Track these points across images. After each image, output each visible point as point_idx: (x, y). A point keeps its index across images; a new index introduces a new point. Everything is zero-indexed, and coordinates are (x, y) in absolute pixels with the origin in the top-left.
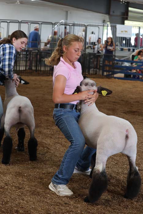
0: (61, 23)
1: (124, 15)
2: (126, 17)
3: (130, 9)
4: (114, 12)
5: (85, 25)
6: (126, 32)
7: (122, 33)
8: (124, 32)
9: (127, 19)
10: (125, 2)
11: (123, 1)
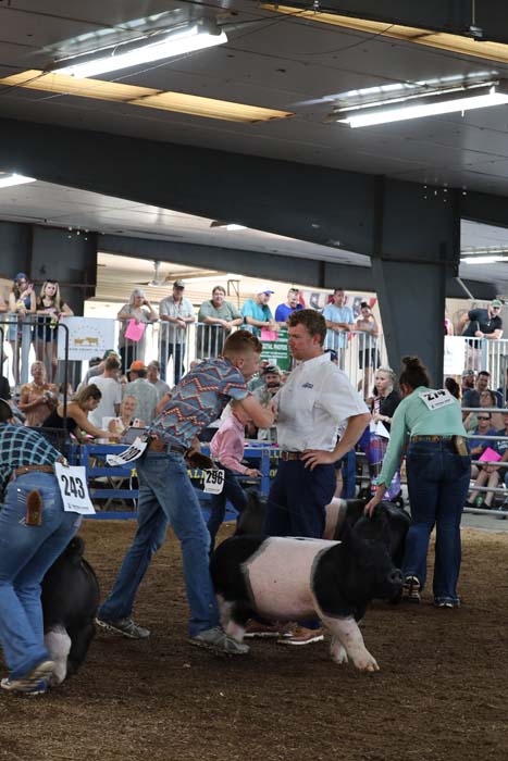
1: (83, 283)
2: (87, 286)
3: (103, 259)
4: (43, 271)
6: (95, 344)
7: (78, 346)
8: (86, 343)
9: (91, 294)
10: (82, 232)
11: (75, 231)
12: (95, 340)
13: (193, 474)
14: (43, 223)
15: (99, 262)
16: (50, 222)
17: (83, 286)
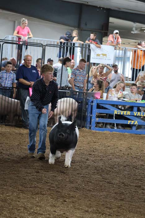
0: (4, 40)
1: (102, 30)
2: (104, 31)
3: (111, 20)
4: (86, 24)
5: (42, 45)
6: (105, 56)
7: (98, 57)
8: (101, 56)
9: (106, 35)
10: (103, 8)
11: (100, 8)
12: (106, 55)
13: (141, 114)
14: (86, 4)
15: (110, 21)
16: (89, 4)
17: (102, 31)
